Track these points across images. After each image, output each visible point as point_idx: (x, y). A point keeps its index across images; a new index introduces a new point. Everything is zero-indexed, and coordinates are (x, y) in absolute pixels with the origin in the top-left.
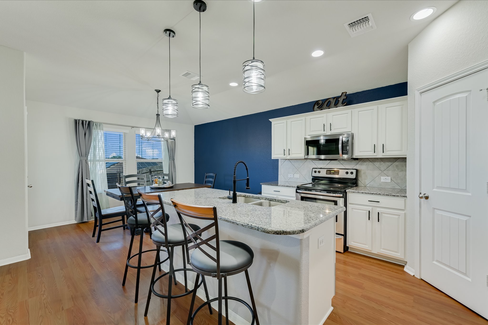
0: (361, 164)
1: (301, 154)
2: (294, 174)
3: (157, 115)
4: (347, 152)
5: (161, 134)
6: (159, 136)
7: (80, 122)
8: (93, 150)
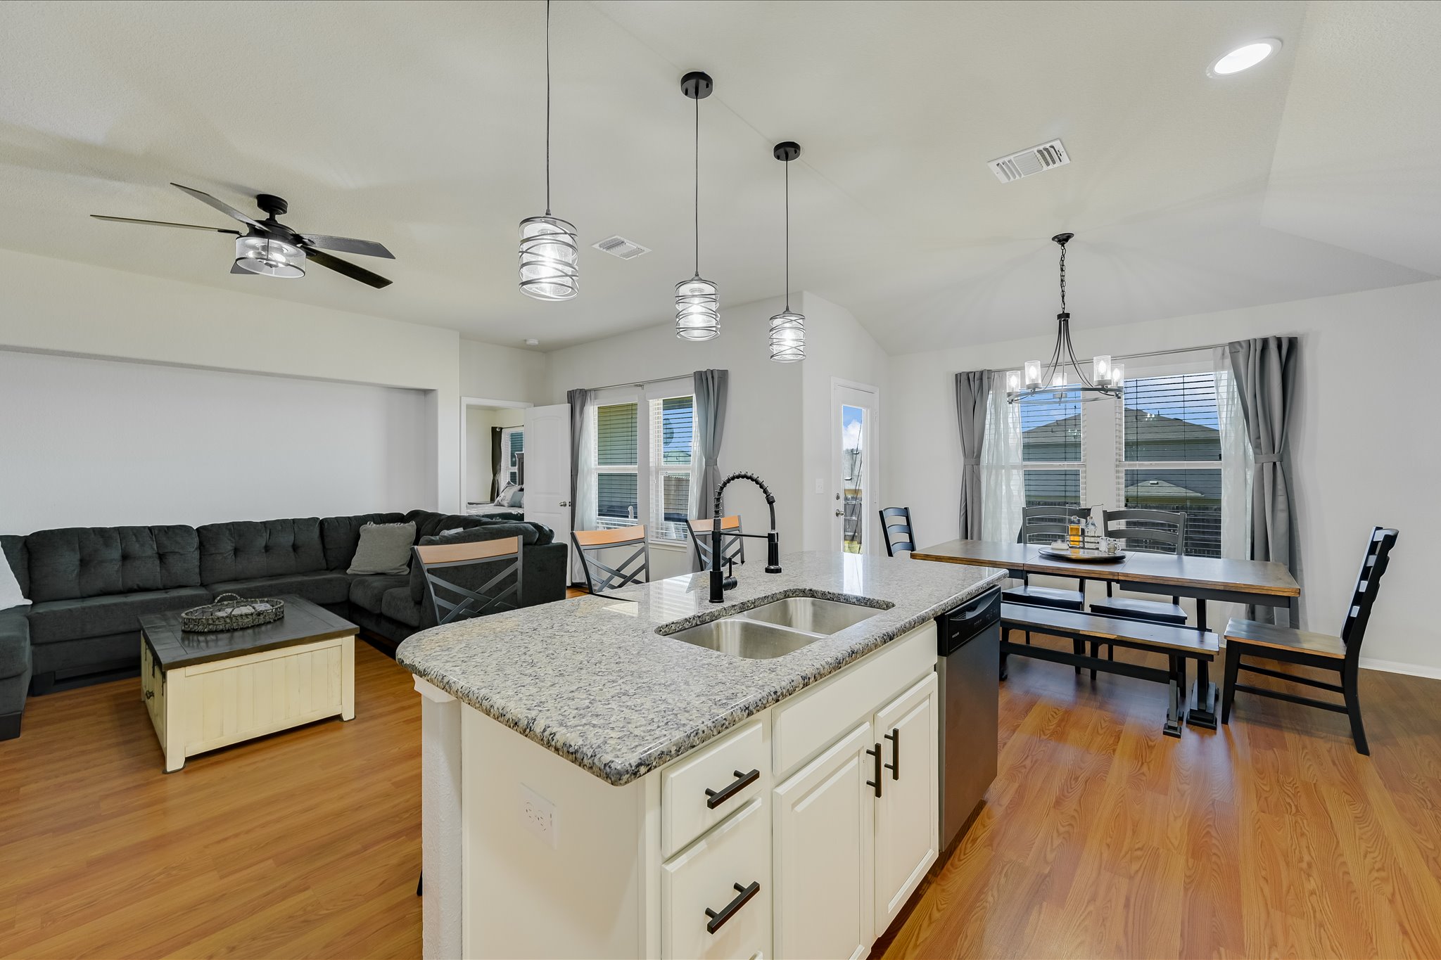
3: (1060, 316)
5: (1040, 382)
6: (1035, 389)
7: (964, 378)
8: (992, 442)
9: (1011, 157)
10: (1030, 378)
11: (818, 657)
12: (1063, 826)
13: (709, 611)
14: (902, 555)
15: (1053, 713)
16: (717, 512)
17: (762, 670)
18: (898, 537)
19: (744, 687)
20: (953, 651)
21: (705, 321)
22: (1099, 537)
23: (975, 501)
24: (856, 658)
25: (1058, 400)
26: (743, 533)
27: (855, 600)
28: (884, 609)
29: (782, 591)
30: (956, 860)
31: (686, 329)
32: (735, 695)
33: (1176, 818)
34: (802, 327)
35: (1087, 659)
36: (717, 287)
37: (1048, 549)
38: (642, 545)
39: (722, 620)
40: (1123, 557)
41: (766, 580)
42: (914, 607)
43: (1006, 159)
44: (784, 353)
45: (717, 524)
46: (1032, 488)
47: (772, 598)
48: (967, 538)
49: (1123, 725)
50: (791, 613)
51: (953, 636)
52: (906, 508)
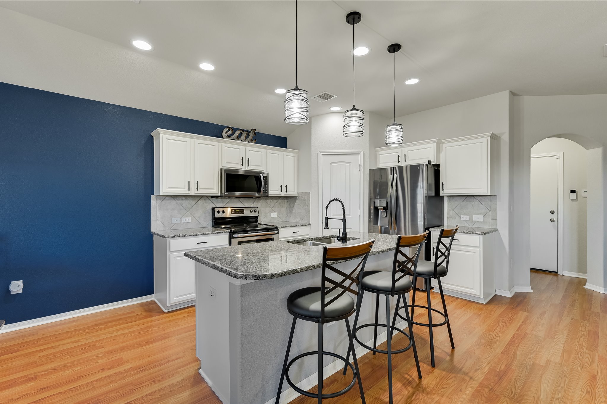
0: (257, 202)
1: (213, 189)
2: (183, 218)
4: (266, 191)
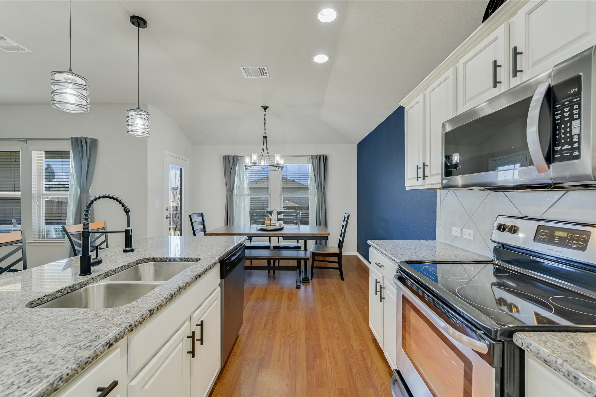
2: (463, 229)
3: (264, 137)
5: (257, 161)
6: (255, 164)
7: (227, 158)
8: (238, 185)
9: (249, 67)
10: (253, 160)
11: (159, 296)
12: (267, 335)
13: (78, 282)
14: (200, 234)
15: (261, 290)
16: (86, 219)
17: (120, 313)
18: (198, 226)
19: (106, 329)
20: (227, 275)
21: (77, 101)
22: (276, 221)
23: (231, 209)
24: (182, 291)
25: (263, 169)
26: (108, 231)
27: (179, 260)
28: (195, 262)
29: (134, 261)
30: (228, 367)
31: (59, 102)
32: (98, 337)
33: (301, 317)
34: (148, 119)
35: (272, 267)
36: (88, 82)
37: (260, 227)
38: (21, 244)
39: (90, 286)
40: (283, 228)
41: (123, 256)
42: (210, 259)
43: (247, 68)
44: (136, 131)
45: (86, 226)
46: (252, 204)
47: (129, 266)
48: (228, 225)
49: (284, 288)
50: (140, 272)
51: (227, 269)
52: (202, 213)
